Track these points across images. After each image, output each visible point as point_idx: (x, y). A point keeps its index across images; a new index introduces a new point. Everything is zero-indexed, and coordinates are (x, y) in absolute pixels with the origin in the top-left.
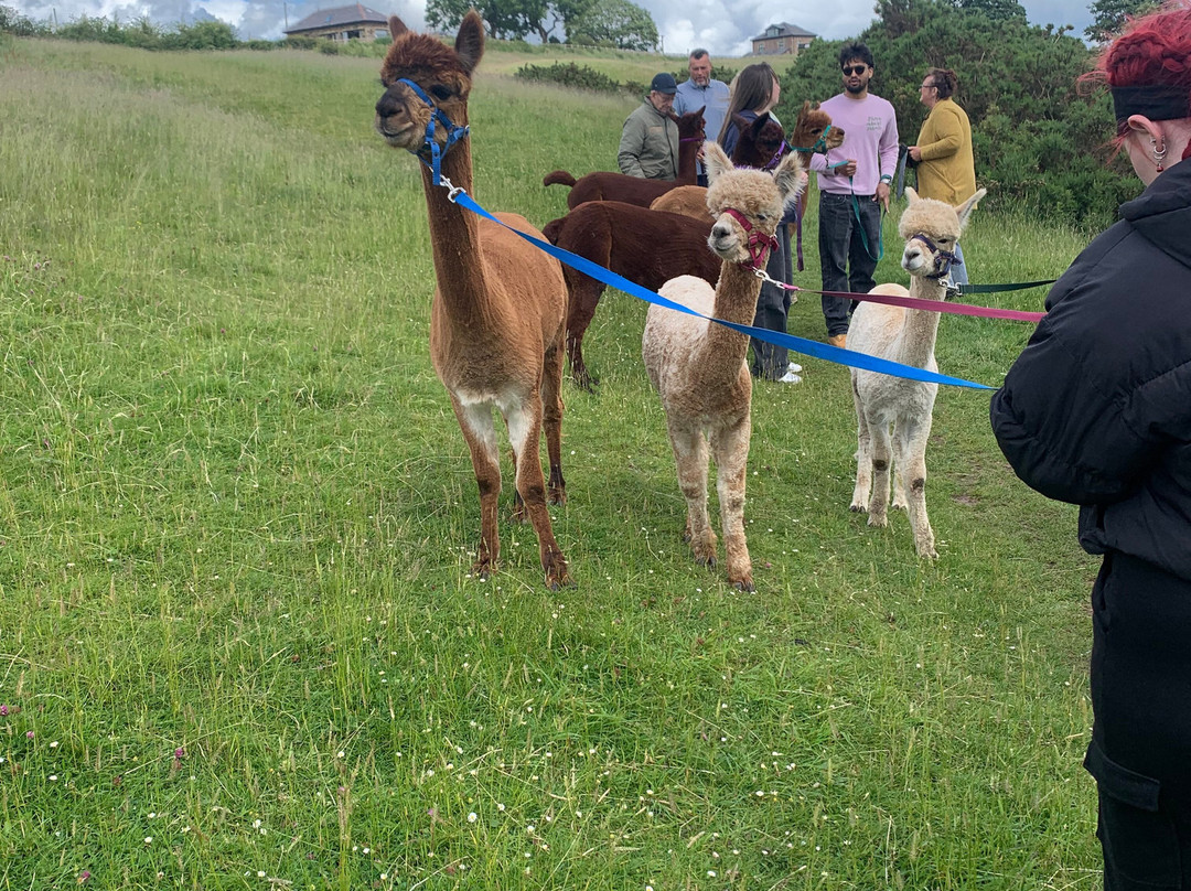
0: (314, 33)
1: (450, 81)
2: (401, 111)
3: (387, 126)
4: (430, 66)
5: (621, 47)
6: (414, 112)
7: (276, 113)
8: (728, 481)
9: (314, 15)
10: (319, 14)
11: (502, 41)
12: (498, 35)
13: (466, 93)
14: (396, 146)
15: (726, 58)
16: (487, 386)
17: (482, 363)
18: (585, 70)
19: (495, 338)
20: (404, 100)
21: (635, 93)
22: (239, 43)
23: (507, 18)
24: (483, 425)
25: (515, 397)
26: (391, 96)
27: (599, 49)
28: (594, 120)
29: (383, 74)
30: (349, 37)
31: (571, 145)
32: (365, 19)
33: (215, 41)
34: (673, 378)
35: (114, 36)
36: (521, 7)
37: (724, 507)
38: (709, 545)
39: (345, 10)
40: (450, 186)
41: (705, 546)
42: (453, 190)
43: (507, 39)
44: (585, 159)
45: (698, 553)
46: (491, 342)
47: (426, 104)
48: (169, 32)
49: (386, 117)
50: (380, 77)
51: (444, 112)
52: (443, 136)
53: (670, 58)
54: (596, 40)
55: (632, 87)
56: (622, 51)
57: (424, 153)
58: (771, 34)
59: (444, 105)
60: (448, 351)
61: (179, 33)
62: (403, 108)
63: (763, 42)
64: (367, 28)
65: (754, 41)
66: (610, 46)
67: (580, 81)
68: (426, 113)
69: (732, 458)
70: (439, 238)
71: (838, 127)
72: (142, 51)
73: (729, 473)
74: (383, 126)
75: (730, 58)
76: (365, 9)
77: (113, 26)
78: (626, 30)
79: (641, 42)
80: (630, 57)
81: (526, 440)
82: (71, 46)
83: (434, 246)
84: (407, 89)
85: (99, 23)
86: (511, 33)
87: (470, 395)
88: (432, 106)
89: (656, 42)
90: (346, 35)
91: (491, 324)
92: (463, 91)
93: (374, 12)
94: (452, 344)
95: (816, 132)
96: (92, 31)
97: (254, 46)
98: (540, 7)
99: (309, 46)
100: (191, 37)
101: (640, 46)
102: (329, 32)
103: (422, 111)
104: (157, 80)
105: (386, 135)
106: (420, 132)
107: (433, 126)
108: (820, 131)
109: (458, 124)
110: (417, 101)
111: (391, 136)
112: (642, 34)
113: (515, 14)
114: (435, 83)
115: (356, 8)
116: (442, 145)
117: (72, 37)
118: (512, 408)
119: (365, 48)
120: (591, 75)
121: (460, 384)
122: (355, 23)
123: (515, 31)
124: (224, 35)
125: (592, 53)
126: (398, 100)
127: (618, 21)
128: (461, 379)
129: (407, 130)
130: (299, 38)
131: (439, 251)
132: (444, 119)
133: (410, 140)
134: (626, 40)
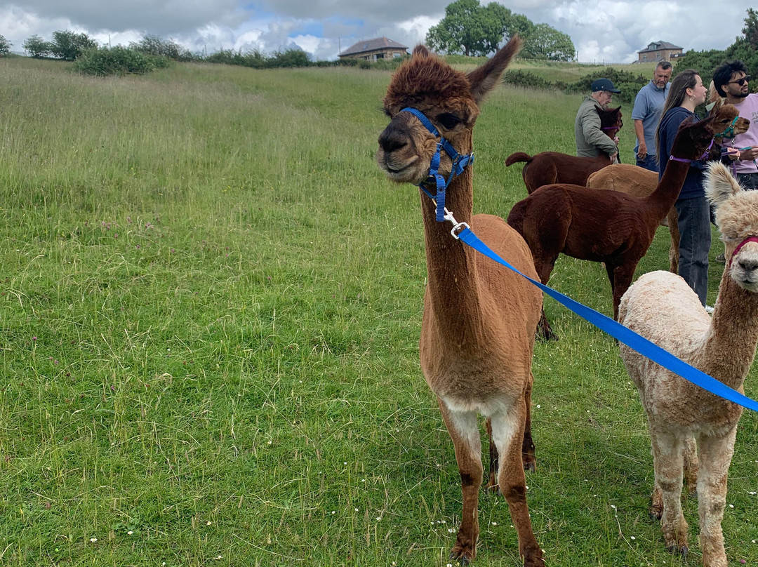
0: (356, 56)
1: (458, 107)
2: (406, 144)
3: (390, 162)
4: (438, 92)
5: (550, 59)
6: (419, 145)
7: (328, 109)
8: (711, 485)
9: (356, 45)
10: (360, 44)
11: (473, 58)
12: (470, 54)
13: (474, 120)
14: (399, 181)
15: (620, 64)
16: (475, 396)
17: (472, 377)
18: (528, 75)
19: (486, 355)
20: (408, 132)
21: (561, 89)
22: (311, 63)
23: (476, 43)
24: (468, 424)
25: (503, 406)
26: (395, 129)
27: (536, 61)
28: (536, 109)
29: (386, 103)
30: (378, 57)
31: (521, 126)
32: (388, 46)
33: (297, 62)
34: (663, 386)
35: (238, 61)
36: (486, 36)
37: (704, 509)
38: (680, 533)
39: (376, 41)
40: (454, 222)
41: (677, 535)
42: (457, 226)
43: (476, 56)
44: (529, 136)
45: (669, 540)
46: (482, 360)
47: (433, 135)
48: (271, 57)
49: (390, 152)
50: (383, 105)
51: (450, 142)
52: (448, 166)
53: (583, 66)
54: (533, 55)
55: (560, 85)
56: (550, 61)
57: (428, 185)
58: (651, 48)
59: (451, 134)
60: (438, 365)
61: (276, 58)
62: (408, 141)
63: (646, 54)
64: (389, 52)
65: (639, 53)
66: (542, 59)
67: (525, 83)
68: (431, 144)
69: (716, 463)
70: (437, 265)
71: (744, 117)
72: (250, 69)
73: (713, 478)
74: (387, 161)
75: (624, 65)
76: (388, 40)
77: (237, 54)
78: (554, 48)
79: (563, 56)
80: (556, 65)
81: (509, 443)
82: (211, 67)
83: (430, 272)
84: (413, 119)
85: (229, 53)
86: (479, 52)
87: (457, 403)
88: (438, 136)
89: (573, 56)
90: (375, 57)
91: (483, 342)
92: (470, 119)
93: (393, 42)
94: (443, 359)
95: (725, 122)
96: (225, 57)
97: (321, 64)
98: (497, 35)
99: (353, 64)
100: (284, 60)
101: (563, 58)
102: (365, 55)
103: (428, 142)
104: (257, 87)
105: (390, 170)
106: (425, 165)
107: (438, 157)
108: (730, 121)
109: (464, 153)
110: (423, 131)
111: (396, 172)
112: (564, 50)
113: (482, 40)
114: (443, 111)
115: (382, 40)
116: (446, 176)
117: (213, 62)
118: (497, 413)
119: (387, 64)
120: (532, 78)
121: (448, 393)
122: (381, 49)
123: (481, 51)
124: (302, 58)
125: (531, 63)
126: (403, 132)
127: (548, 42)
128: (449, 389)
129: (412, 164)
130: (346, 60)
131: (435, 277)
132: (449, 149)
133: (415, 175)
134: (553, 54)
